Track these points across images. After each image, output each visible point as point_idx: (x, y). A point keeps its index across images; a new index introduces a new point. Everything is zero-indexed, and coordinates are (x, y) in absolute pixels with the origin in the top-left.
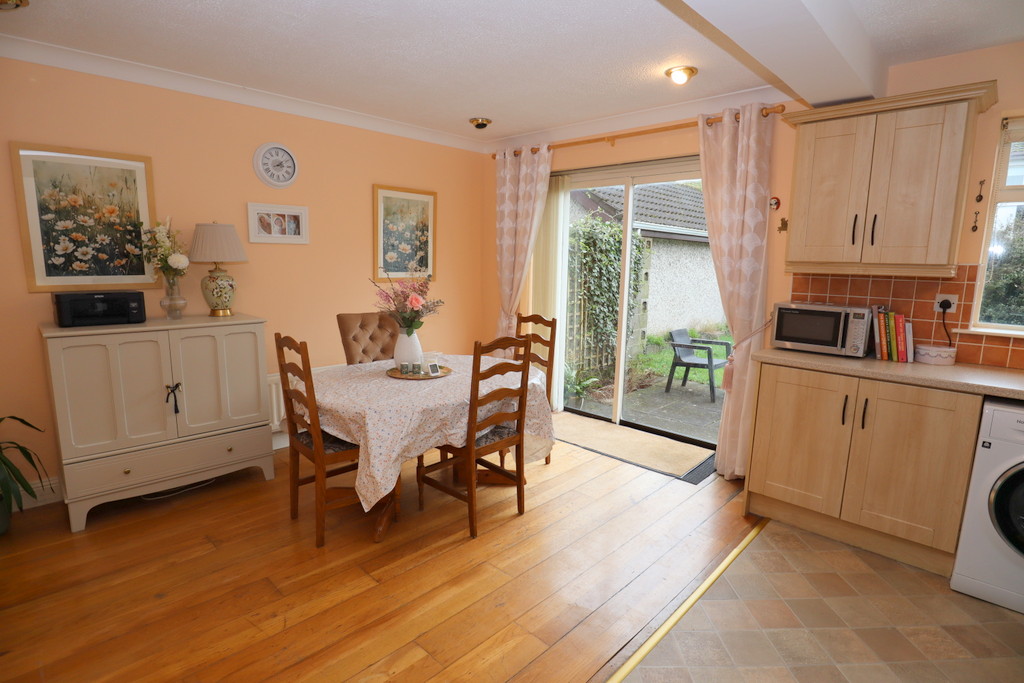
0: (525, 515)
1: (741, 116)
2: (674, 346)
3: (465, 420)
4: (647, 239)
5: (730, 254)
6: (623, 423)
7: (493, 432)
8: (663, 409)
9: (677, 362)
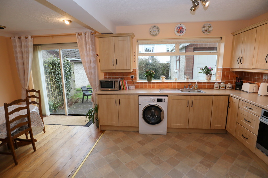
0: (36, 151)
1: (86, 34)
2: (83, 91)
3: (5, 129)
4: (72, 63)
5: (88, 68)
6: (69, 115)
7: (19, 130)
8: (82, 108)
9: (84, 95)
